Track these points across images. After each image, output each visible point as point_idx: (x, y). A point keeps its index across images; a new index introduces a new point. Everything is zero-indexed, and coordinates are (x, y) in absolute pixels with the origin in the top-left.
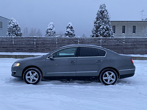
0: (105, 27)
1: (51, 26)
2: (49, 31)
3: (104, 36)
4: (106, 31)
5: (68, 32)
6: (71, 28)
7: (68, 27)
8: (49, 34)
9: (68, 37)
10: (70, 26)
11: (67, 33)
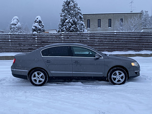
0: (71, 20)
1: (15, 20)
2: (13, 26)
3: (71, 31)
4: (72, 25)
5: (36, 27)
6: (40, 22)
7: (35, 22)
8: (12, 30)
9: (35, 32)
10: (38, 20)
11: (34, 28)
